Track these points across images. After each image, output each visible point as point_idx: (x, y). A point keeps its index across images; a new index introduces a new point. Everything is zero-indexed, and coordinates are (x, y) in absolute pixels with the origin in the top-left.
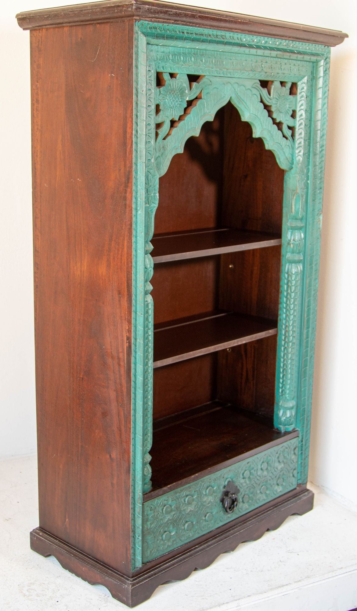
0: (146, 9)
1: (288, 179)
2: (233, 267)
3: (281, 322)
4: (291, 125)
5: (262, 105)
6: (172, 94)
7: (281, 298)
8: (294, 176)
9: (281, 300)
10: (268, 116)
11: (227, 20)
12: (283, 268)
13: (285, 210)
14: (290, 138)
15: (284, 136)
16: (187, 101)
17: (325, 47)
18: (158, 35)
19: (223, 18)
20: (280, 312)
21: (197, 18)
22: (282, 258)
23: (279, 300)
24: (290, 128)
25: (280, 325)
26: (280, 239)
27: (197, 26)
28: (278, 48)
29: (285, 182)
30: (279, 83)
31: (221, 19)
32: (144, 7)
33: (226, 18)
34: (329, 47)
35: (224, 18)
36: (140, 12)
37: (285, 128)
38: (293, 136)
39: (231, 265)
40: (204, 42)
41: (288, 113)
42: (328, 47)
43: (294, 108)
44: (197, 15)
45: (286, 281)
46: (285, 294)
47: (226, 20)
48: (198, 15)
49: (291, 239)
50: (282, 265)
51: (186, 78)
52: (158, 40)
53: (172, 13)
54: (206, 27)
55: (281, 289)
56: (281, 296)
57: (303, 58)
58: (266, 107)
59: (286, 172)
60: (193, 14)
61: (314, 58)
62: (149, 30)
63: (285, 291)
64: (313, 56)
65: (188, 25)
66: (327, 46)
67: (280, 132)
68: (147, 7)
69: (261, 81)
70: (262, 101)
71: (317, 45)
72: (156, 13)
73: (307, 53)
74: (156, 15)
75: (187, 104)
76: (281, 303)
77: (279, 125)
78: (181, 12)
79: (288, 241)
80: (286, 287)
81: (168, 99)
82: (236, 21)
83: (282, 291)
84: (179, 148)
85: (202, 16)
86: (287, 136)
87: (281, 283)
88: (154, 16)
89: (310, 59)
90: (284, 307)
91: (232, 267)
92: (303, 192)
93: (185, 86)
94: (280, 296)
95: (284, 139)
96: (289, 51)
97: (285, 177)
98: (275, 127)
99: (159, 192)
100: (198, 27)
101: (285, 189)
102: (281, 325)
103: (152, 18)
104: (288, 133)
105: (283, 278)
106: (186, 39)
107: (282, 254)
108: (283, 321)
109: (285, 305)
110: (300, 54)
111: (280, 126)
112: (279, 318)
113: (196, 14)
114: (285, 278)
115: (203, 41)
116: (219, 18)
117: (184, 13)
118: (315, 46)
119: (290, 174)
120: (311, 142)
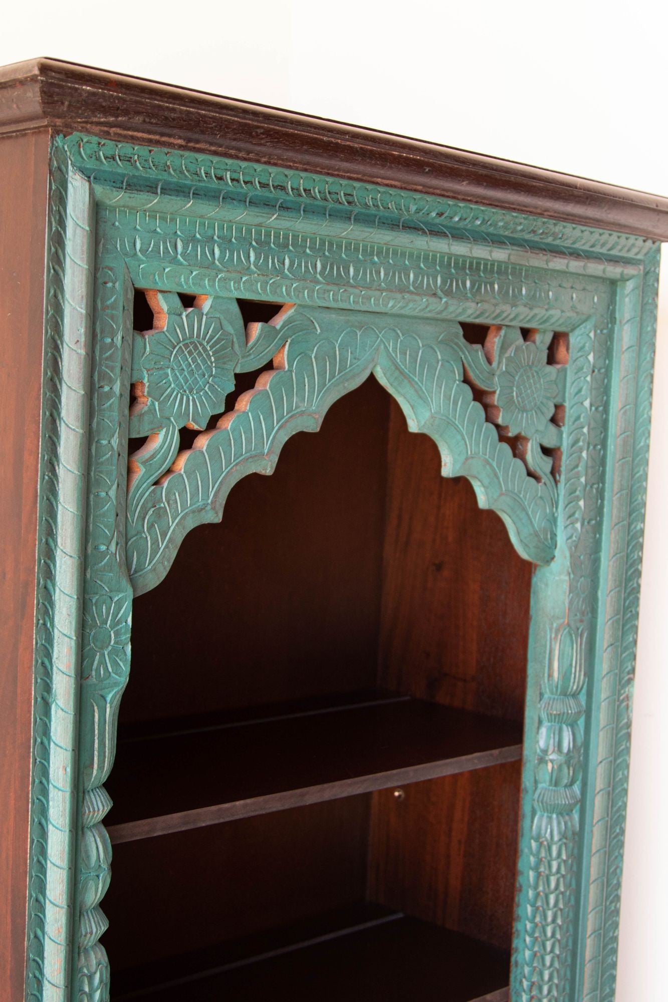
0: (85, 95)
1: (543, 586)
2: (403, 796)
3: (519, 971)
4: (549, 443)
5: (467, 388)
6: (186, 352)
7: (518, 906)
8: (557, 578)
9: (519, 911)
10: (484, 420)
11: (357, 151)
12: (525, 823)
13: (532, 669)
14: (546, 478)
15: (530, 474)
16: (237, 376)
17: (644, 241)
18: (135, 180)
19: (343, 143)
20: (516, 943)
21: (258, 136)
22: (522, 795)
23: (515, 909)
24: (546, 451)
25: (516, 977)
26: (519, 746)
27: (263, 160)
28: (513, 238)
29: (534, 593)
30: (519, 332)
31: (337, 144)
32: (76, 89)
33: (351, 144)
34: (657, 244)
35: (348, 143)
36: (63, 103)
37: (532, 452)
38: (554, 472)
39: (399, 791)
40: (288, 208)
41: (543, 413)
42: (654, 243)
43: (558, 400)
44: (258, 127)
45: (532, 860)
46: (531, 893)
47: (351, 148)
48: (262, 127)
49: (548, 746)
50: (524, 816)
51: (235, 309)
52: (132, 195)
53: (173, 115)
54: (290, 166)
55: (521, 880)
56: (520, 898)
57: (584, 267)
58: (479, 395)
59: (538, 568)
60: (246, 124)
61: (614, 271)
62: (106, 166)
63: (529, 886)
64: (612, 263)
65: (231, 156)
66: (651, 238)
67: (518, 462)
68: (88, 92)
69: (463, 325)
70: (466, 380)
71: (624, 236)
72: (119, 112)
73: (595, 255)
74: (120, 119)
75: (235, 383)
76: (519, 918)
77: (515, 444)
78: (204, 116)
79: (538, 751)
80: (532, 874)
81: (173, 369)
82: (384, 154)
83: (521, 886)
84: (209, 507)
85: (277, 132)
86: (539, 473)
87: (521, 865)
88: (112, 119)
89: (604, 271)
90: (526, 931)
91: (400, 796)
92: (581, 621)
93: (232, 332)
94: (516, 899)
95: (532, 480)
96: (544, 247)
97: (534, 580)
98: (506, 448)
99: (133, 640)
100: (265, 163)
101: (532, 612)
102: (518, 978)
103: (111, 125)
104: (542, 465)
105: (526, 850)
106: (229, 198)
107: (523, 786)
108: (522, 968)
109: (529, 926)
110: (576, 257)
111: (520, 447)
112: (513, 959)
113: (255, 123)
114: (532, 853)
115: (284, 206)
116: (332, 142)
117: (213, 118)
118: (619, 237)
119: (548, 575)
120: (607, 489)
